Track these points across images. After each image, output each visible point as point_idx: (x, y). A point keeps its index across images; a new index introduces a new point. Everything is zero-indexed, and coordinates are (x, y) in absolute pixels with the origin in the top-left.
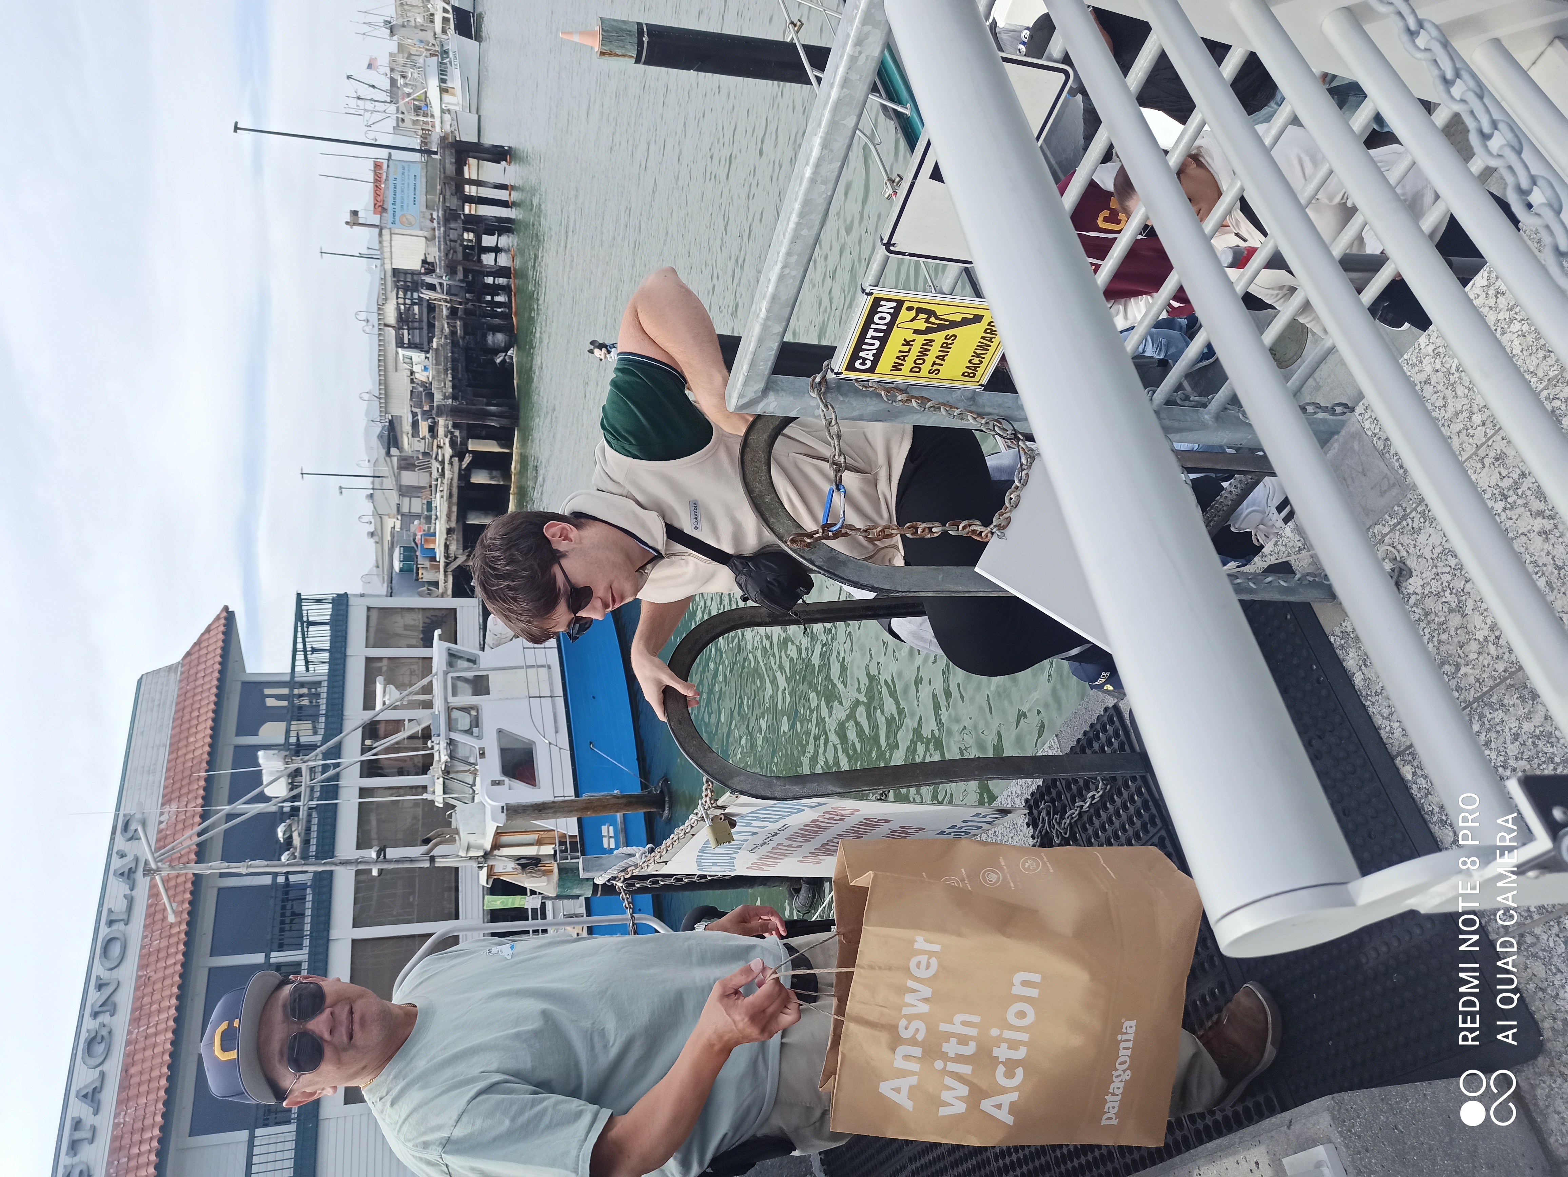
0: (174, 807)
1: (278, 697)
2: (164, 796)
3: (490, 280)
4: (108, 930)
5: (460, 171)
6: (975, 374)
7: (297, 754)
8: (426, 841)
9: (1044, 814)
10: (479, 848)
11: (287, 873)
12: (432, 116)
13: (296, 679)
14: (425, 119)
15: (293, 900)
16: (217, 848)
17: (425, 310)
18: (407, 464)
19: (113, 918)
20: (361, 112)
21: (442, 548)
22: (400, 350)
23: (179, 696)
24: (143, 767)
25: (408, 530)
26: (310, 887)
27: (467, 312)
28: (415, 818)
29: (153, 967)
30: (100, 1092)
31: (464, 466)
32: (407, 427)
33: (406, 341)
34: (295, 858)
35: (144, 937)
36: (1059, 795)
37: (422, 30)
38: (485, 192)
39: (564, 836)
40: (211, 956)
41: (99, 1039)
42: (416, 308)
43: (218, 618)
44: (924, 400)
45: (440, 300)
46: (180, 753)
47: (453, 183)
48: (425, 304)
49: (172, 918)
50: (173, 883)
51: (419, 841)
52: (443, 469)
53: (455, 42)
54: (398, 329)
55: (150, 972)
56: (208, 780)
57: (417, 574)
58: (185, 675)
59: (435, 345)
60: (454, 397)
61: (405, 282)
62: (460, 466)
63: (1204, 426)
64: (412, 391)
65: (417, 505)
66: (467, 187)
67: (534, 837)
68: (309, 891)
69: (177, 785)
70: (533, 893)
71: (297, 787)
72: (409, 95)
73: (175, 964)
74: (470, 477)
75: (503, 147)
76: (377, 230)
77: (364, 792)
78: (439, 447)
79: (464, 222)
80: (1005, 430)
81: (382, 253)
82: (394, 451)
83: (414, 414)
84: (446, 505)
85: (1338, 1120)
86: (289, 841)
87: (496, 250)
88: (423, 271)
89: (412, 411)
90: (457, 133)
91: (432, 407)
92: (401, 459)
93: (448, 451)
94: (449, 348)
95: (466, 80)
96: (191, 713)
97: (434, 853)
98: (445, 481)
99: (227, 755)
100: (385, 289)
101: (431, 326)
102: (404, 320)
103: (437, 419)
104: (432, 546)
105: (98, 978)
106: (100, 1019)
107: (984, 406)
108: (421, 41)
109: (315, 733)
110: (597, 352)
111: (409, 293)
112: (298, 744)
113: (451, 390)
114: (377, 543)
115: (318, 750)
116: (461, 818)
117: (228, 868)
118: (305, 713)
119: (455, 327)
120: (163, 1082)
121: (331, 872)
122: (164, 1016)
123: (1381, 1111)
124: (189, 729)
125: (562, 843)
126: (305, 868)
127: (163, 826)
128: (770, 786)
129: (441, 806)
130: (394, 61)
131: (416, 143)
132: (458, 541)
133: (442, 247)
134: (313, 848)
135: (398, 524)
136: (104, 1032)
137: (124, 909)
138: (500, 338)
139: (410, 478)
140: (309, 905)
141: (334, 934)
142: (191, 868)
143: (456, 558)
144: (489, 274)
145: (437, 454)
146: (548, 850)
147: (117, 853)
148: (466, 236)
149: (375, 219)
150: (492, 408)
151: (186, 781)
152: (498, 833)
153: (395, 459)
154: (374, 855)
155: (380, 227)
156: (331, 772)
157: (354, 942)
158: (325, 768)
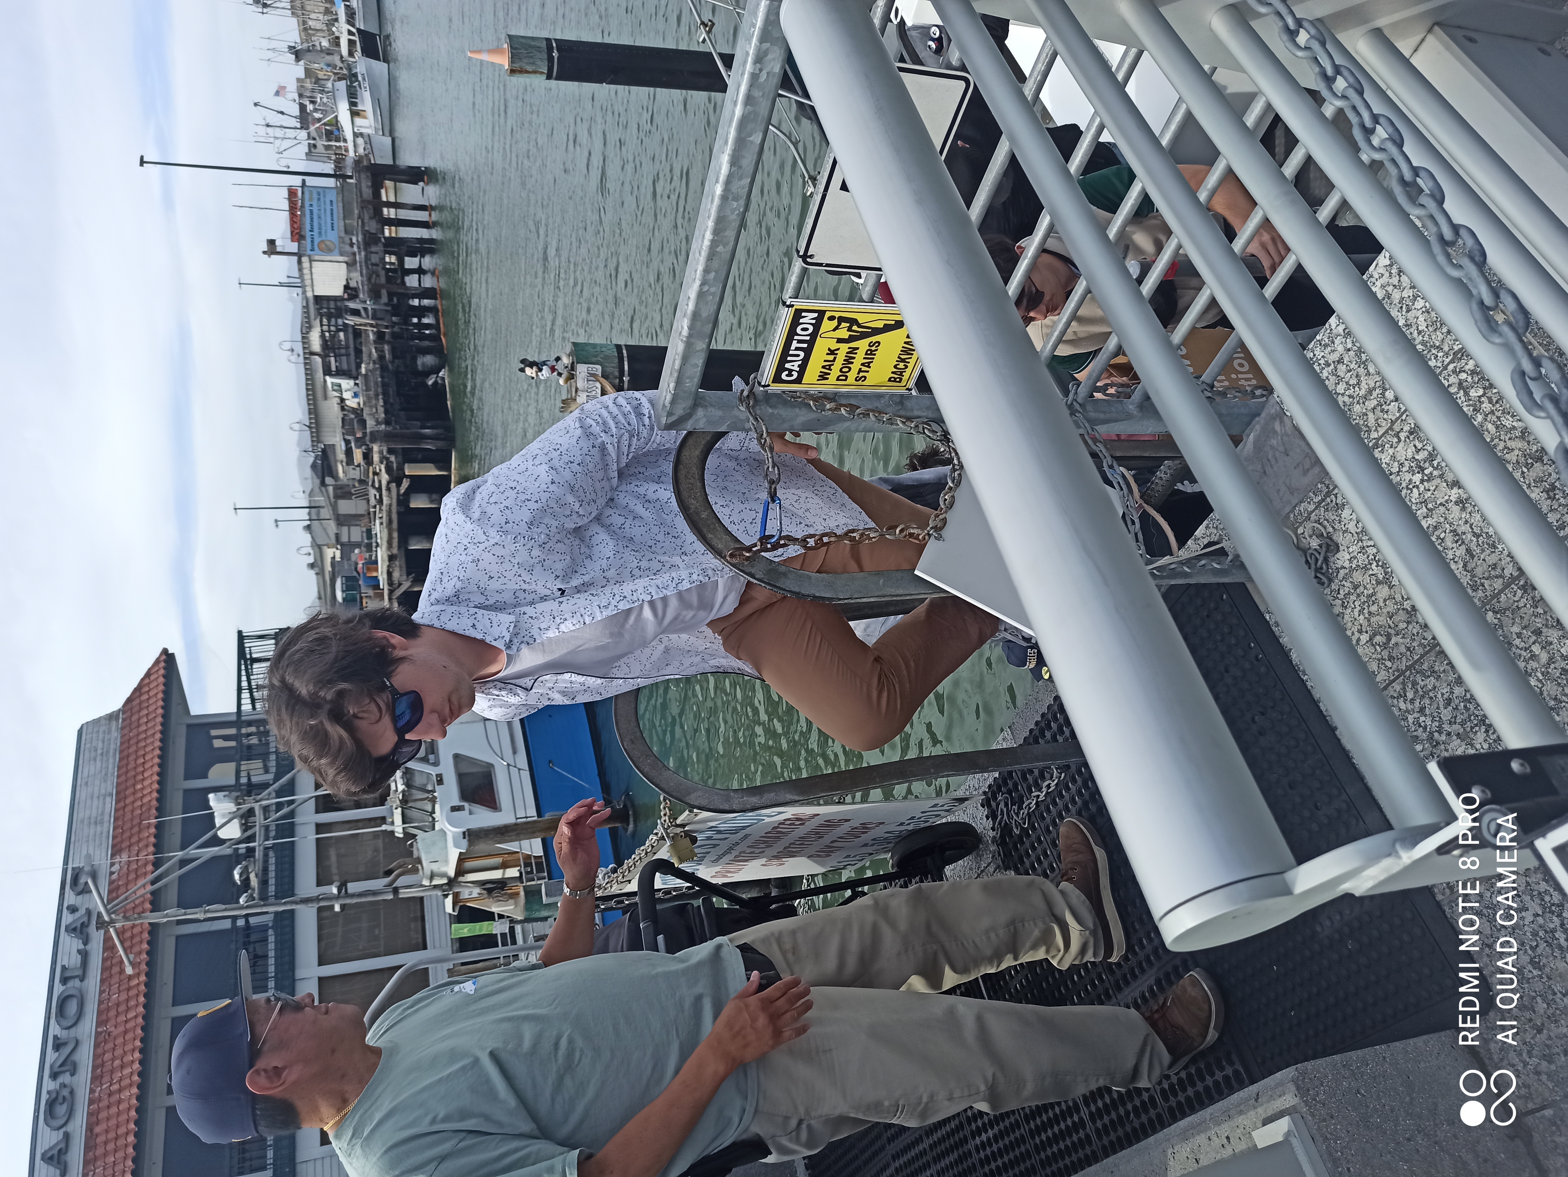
0: (124, 857)
1: (226, 738)
2: (113, 846)
3: (416, 302)
4: (62, 988)
5: (377, 195)
6: (901, 379)
7: (249, 794)
8: (388, 873)
9: (1002, 805)
10: (443, 875)
11: (247, 916)
12: (345, 141)
13: (243, 718)
14: (338, 144)
15: (254, 942)
16: (172, 895)
17: (351, 336)
18: (343, 492)
19: (68, 974)
20: (272, 140)
21: (385, 576)
22: (328, 378)
23: (122, 743)
24: (90, 818)
25: (349, 559)
26: (272, 928)
27: (394, 335)
28: (376, 850)
29: (113, 1022)
30: (66, 1153)
31: (402, 491)
32: (341, 456)
33: (333, 368)
34: (254, 899)
35: (101, 992)
36: (1016, 785)
37: (328, 54)
38: (404, 214)
39: (529, 857)
40: (173, 1005)
41: (60, 1099)
42: (342, 334)
43: (157, 662)
44: (852, 408)
45: (365, 325)
46: (128, 801)
47: (370, 207)
48: (350, 330)
49: (129, 970)
50: (128, 934)
51: (381, 874)
52: (381, 496)
53: (362, 65)
54: (324, 356)
55: (110, 1027)
56: (159, 826)
57: (361, 603)
58: (128, 722)
59: (363, 371)
60: (387, 422)
61: (328, 308)
62: (398, 491)
63: (1129, 417)
64: (343, 419)
65: (356, 534)
66: (385, 210)
67: (498, 860)
68: (271, 932)
69: (127, 834)
70: (501, 916)
71: (251, 827)
72: (319, 120)
73: (136, 1017)
74: (408, 502)
75: (419, 168)
76: (295, 258)
77: (320, 828)
78: (375, 473)
79: (385, 245)
80: (934, 432)
81: (303, 281)
82: (329, 480)
83: (347, 442)
84: (386, 531)
85: (1302, 1091)
86: (246, 882)
87: (420, 271)
88: (346, 296)
89: (345, 440)
90: (371, 156)
91: (365, 434)
92: (336, 488)
93: (385, 477)
94: (378, 373)
95: (376, 102)
96: (136, 760)
97: (397, 884)
98: (384, 508)
99: (177, 800)
100: (308, 317)
101: (358, 352)
102: (329, 346)
103: (371, 445)
104: (374, 574)
105: (56, 1037)
106: (60, 1080)
107: (912, 410)
108: (328, 65)
109: (267, 771)
110: (528, 371)
111: (333, 320)
112: (250, 784)
113: (383, 415)
114: (317, 574)
115: (271, 788)
116: (423, 845)
117: (185, 914)
118: (254, 752)
119: (383, 351)
120: (131, 1139)
121: (292, 912)
122: (127, 1071)
123: (1344, 1077)
124: (135, 776)
125: (527, 864)
126: (265, 910)
127: (114, 877)
128: (728, 799)
129: (401, 836)
130: (302, 86)
131: (329, 168)
132: (401, 567)
133: (364, 272)
134: (272, 889)
135: (338, 554)
136: (65, 1092)
137: (79, 964)
138: (429, 360)
139: (346, 507)
140: (271, 946)
141: (300, 973)
142: (146, 918)
143: (400, 585)
144: (414, 296)
145: (374, 481)
146: (513, 872)
147: (68, 908)
148: (387, 259)
149: (294, 247)
150: (427, 431)
151: (136, 829)
152: (462, 859)
153: (331, 489)
154: (335, 891)
155: (299, 255)
156: (285, 810)
157: (321, 980)
158: (279, 806)
